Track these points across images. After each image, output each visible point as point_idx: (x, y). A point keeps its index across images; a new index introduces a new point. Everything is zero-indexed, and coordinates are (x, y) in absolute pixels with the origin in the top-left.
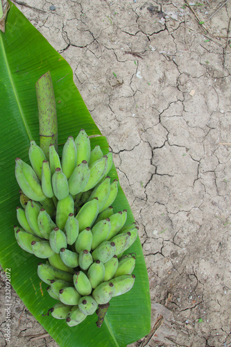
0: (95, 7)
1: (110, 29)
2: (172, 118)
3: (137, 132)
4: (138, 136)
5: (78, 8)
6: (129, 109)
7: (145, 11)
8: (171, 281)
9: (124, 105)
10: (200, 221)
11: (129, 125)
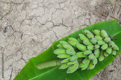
0: (7, 52)
1: (14, 45)
2: (43, 20)
3: (49, 32)
4: (50, 31)
5: (9, 57)
6: (41, 36)
7: (6, 34)
8: (98, 15)
9: (40, 38)
10: (77, 6)
11: (47, 35)
